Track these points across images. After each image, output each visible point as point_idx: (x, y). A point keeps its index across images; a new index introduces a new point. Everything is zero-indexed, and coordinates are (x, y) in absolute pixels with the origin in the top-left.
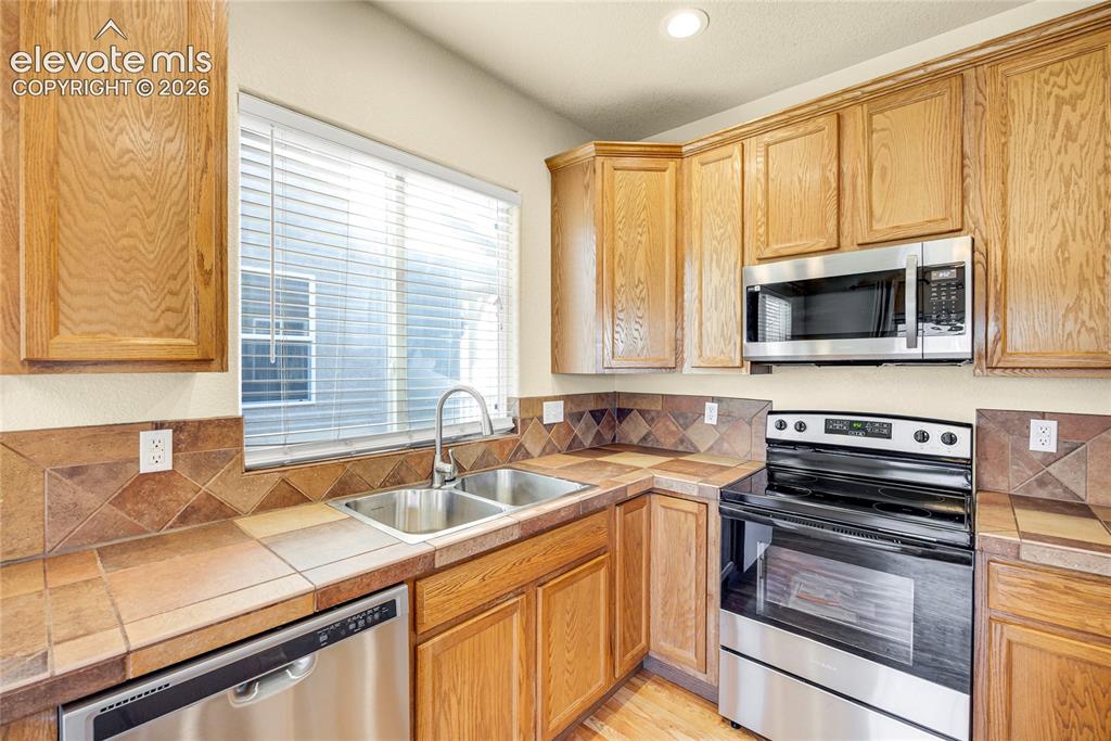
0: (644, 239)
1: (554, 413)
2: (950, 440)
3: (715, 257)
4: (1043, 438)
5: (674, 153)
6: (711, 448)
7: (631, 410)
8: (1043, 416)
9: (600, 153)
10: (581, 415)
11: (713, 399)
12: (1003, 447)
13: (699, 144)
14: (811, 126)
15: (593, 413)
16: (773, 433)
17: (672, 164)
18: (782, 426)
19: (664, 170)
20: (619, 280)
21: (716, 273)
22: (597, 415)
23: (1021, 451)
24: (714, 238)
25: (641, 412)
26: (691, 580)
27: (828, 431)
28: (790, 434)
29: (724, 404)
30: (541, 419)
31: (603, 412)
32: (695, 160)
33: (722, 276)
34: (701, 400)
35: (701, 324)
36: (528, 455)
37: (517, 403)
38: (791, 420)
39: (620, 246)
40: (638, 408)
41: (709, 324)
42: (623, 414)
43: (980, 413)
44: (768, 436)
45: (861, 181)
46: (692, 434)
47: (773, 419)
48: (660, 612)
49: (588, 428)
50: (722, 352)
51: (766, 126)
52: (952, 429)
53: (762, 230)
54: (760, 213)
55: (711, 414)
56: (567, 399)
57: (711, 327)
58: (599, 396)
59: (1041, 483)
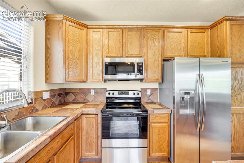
0: (78, 46)
1: (46, 96)
2: (138, 94)
3: (96, 55)
4: (149, 92)
5: (86, 26)
6: (92, 100)
7: (70, 93)
8: (149, 89)
9: (65, 19)
10: (55, 95)
11: (93, 89)
12: (144, 94)
13: (93, 26)
14: (117, 30)
15: (58, 94)
16: (108, 95)
17: (85, 29)
18: (109, 94)
19: (83, 30)
20: (71, 57)
21: (96, 59)
22: (59, 95)
23: (146, 95)
24: (96, 50)
25: (73, 93)
26: (94, 134)
27: (118, 94)
28: (111, 95)
29: (96, 90)
30: (42, 98)
31: (61, 94)
32: (91, 30)
33: (98, 59)
34: (90, 89)
35: (92, 70)
36: (37, 110)
37: (33, 93)
38: (111, 92)
39: (71, 48)
40: (72, 92)
41: (94, 71)
42: (67, 94)
43: (141, 89)
44: (107, 96)
45: (126, 44)
46: (88, 97)
47: (107, 92)
48: (85, 145)
49: (57, 99)
50: (98, 77)
51: (108, 27)
52: (138, 92)
53: (107, 50)
54: (107, 47)
55: (92, 92)
56: (51, 91)
57: (95, 71)
58: (60, 89)
59: (149, 100)
